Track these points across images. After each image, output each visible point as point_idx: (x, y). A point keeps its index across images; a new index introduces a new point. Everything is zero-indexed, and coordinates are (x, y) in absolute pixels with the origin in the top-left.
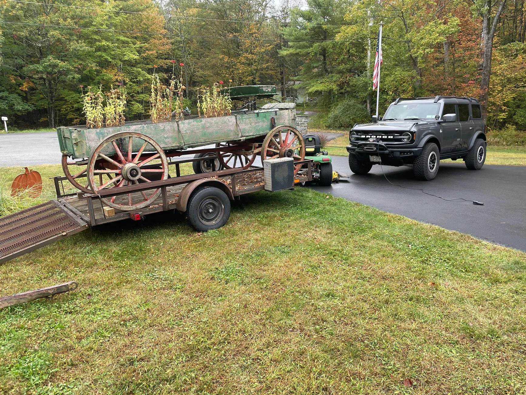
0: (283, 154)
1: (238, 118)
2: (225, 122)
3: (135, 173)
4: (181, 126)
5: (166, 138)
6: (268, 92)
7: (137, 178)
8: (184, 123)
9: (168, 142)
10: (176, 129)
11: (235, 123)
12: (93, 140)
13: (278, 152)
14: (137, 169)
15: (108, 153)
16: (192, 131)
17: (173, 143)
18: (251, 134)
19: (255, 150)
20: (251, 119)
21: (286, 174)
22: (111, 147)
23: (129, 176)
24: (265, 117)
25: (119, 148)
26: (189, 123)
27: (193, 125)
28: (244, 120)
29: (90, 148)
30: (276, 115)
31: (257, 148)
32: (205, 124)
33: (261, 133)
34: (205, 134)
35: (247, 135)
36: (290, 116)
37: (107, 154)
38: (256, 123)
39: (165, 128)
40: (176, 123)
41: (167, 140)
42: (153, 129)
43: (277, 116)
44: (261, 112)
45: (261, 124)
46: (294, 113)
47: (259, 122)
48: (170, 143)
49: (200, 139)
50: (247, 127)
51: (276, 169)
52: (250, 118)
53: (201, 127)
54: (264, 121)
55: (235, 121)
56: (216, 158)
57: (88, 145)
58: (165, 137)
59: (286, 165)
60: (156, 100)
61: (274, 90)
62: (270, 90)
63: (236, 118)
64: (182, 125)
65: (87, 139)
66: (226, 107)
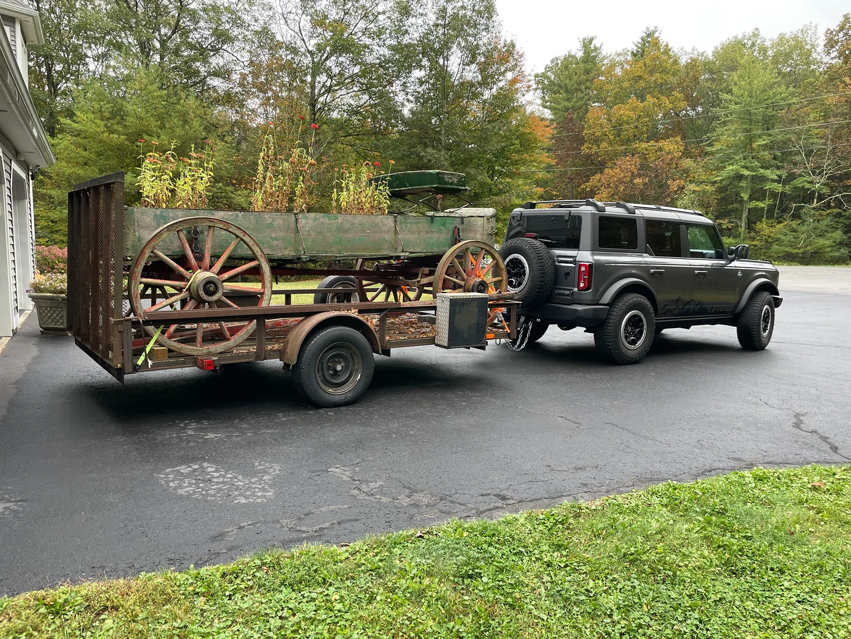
0: (471, 287)
1: (398, 220)
2: (377, 225)
3: (212, 289)
4: (302, 222)
5: (273, 239)
6: (452, 184)
7: (215, 298)
8: (307, 218)
9: (277, 246)
10: (293, 226)
11: (394, 229)
12: (148, 227)
13: (463, 283)
14: (217, 282)
15: (170, 253)
16: (320, 233)
17: (285, 249)
18: (418, 250)
19: (422, 280)
20: (420, 225)
21: (474, 320)
22: (177, 243)
23: (201, 292)
24: (444, 225)
25: (191, 246)
26: (315, 219)
27: (323, 223)
28: (409, 225)
29: (139, 239)
30: (462, 223)
31: (427, 275)
32: (342, 223)
33: (436, 250)
34: (340, 241)
35: (412, 250)
36: (486, 227)
37: (167, 253)
38: (427, 233)
39: (273, 221)
40: (293, 217)
41: (275, 243)
42: (253, 221)
43: (464, 226)
44: (438, 215)
45: (435, 235)
46: (491, 224)
47: (432, 232)
48: (280, 249)
49: (331, 247)
50: (412, 238)
51: (458, 309)
52: (419, 223)
53: (334, 228)
54: (440, 231)
55: (393, 225)
56: (354, 291)
57: (137, 234)
58: (271, 237)
59: (475, 304)
60: (264, 178)
61: (461, 181)
62: (455, 180)
63: (396, 221)
64: (304, 221)
65: (136, 224)
66: (380, 203)
